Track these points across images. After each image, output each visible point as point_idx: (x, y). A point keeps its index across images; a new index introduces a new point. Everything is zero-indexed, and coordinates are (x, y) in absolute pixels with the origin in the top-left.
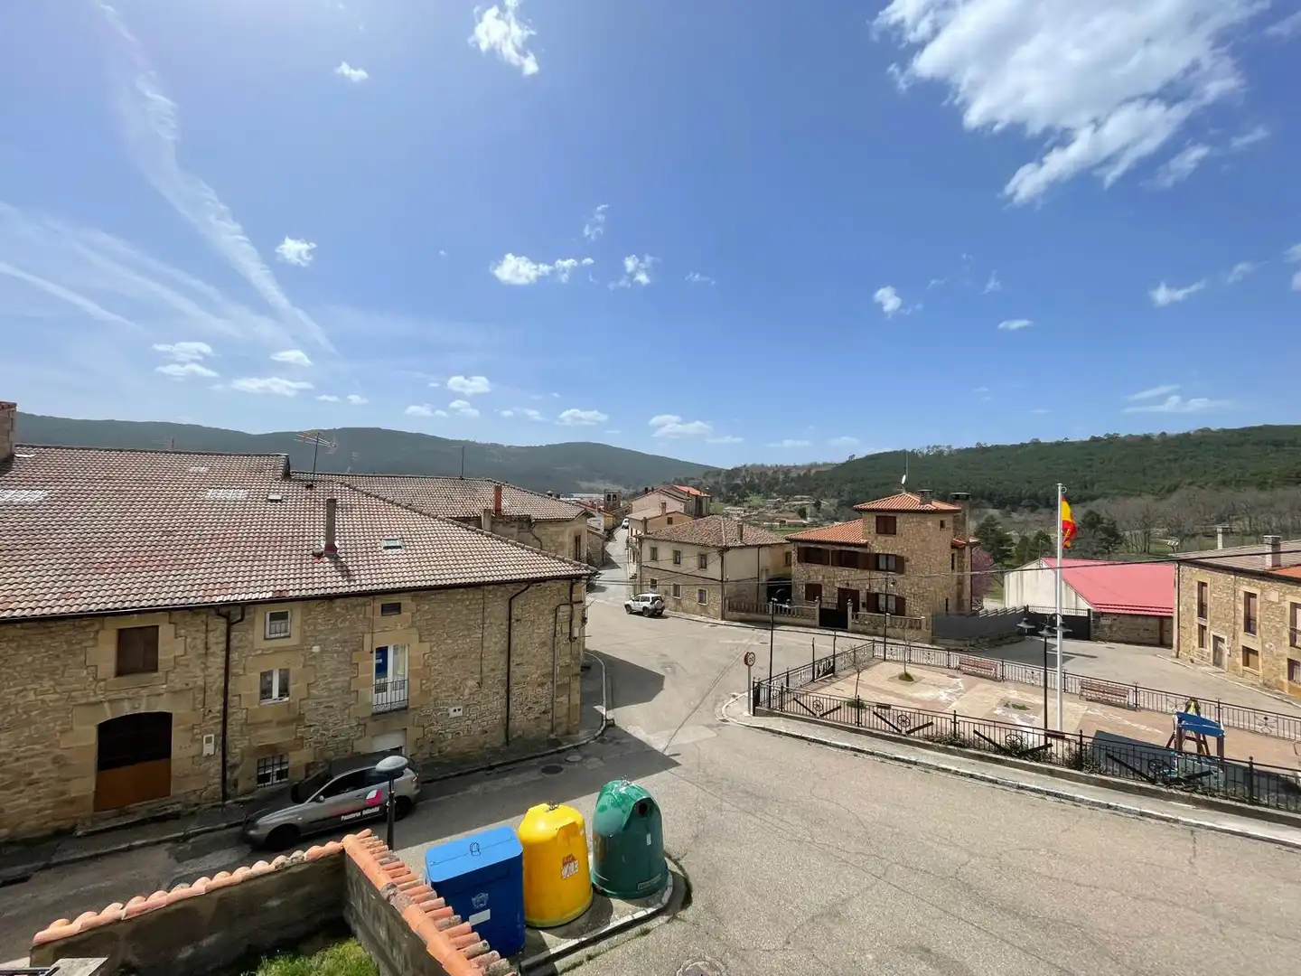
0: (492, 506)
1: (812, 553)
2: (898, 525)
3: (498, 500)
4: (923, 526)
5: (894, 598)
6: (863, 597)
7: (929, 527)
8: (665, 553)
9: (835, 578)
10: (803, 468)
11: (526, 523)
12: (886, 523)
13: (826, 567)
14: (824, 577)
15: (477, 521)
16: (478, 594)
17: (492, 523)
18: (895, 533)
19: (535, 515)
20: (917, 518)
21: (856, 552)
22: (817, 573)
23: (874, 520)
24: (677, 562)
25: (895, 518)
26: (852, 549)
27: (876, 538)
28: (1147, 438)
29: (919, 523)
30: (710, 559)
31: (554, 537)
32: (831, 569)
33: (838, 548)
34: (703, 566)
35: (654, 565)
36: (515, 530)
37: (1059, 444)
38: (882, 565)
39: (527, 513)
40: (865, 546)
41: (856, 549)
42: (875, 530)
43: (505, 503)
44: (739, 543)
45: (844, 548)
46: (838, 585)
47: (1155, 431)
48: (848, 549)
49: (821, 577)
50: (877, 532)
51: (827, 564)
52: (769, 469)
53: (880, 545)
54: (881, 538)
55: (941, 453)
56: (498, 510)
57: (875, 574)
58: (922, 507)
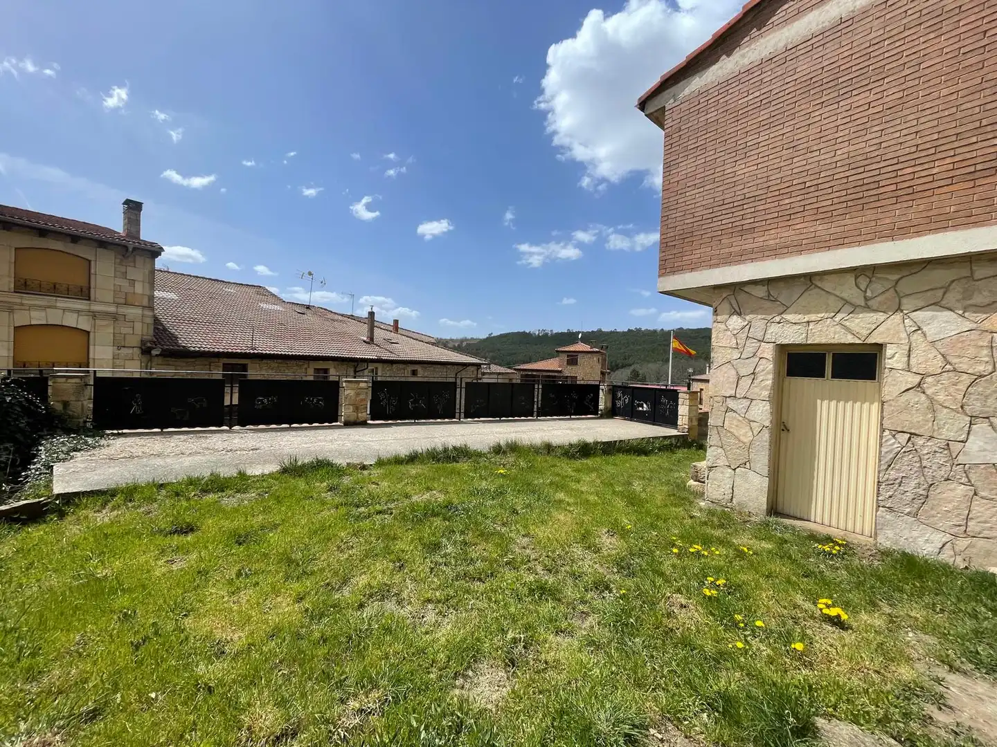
2: (579, 360)
4: (591, 360)
7: (594, 360)
10: (456, 341)
18: (577, 364)
23: (566, 357)
25: (577, 356)
26: (553, 374)
28: (655, 331)
33: (545, 374)
37: (611, 332)
40: (560, 372)
41: (556, 374)
42: (566, 363)
47: (659, 328)
53: (569, 371)
54: (569, 367)
55: (547, 334)
58: (592, 350)
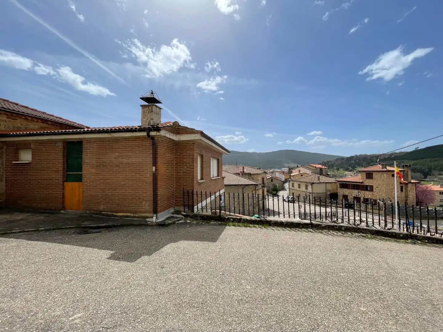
0: (242, 171)
1: (344, 185)
2: (373, 176)
3: (243, 169)
4: (383, 176)
5: (373, 200)
6: (362, 199)
7: (385, 176)
8: (296, 185)
9: (352, 193)
11: (250, 174)
12: (369, 175)
13: (349, 190)
14: (348, 193)
15: (239, 174)
16: (237, 187)
17: (242, 174)
18: (373, 178)
19: (252, 173)
20: (381, 173)
21: (359, 185)
22: (346, 192)
23: (365, 174)
24: (299, 187)
25: (372, 173)
26: (358, 184)
27: (366, 180)
29: (381, 175)
30: (309, 187)
31: (257, 178)
32: (351, 190)
33: (353, 184)
34: (307, 189)
35: (293, 188)
36: (247, 176)
38: (369, 189)
39: (250, 172)
40: (362, 183)
41: (359, 184)
42: (365, 177)
43: (245, 170)
44: (318, 182)
45: (355, 184)
46: (353, 195)
48: (356, 184)
49: (347, 193)
50: (366, 178)
51: (350, 189)
52: (368, 156)
53: (368, 182)
54: (368, 180)
56: (243, 172)
57: (366, 192)
58: (382, 170)
